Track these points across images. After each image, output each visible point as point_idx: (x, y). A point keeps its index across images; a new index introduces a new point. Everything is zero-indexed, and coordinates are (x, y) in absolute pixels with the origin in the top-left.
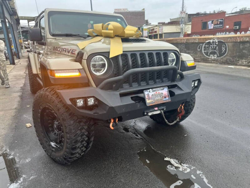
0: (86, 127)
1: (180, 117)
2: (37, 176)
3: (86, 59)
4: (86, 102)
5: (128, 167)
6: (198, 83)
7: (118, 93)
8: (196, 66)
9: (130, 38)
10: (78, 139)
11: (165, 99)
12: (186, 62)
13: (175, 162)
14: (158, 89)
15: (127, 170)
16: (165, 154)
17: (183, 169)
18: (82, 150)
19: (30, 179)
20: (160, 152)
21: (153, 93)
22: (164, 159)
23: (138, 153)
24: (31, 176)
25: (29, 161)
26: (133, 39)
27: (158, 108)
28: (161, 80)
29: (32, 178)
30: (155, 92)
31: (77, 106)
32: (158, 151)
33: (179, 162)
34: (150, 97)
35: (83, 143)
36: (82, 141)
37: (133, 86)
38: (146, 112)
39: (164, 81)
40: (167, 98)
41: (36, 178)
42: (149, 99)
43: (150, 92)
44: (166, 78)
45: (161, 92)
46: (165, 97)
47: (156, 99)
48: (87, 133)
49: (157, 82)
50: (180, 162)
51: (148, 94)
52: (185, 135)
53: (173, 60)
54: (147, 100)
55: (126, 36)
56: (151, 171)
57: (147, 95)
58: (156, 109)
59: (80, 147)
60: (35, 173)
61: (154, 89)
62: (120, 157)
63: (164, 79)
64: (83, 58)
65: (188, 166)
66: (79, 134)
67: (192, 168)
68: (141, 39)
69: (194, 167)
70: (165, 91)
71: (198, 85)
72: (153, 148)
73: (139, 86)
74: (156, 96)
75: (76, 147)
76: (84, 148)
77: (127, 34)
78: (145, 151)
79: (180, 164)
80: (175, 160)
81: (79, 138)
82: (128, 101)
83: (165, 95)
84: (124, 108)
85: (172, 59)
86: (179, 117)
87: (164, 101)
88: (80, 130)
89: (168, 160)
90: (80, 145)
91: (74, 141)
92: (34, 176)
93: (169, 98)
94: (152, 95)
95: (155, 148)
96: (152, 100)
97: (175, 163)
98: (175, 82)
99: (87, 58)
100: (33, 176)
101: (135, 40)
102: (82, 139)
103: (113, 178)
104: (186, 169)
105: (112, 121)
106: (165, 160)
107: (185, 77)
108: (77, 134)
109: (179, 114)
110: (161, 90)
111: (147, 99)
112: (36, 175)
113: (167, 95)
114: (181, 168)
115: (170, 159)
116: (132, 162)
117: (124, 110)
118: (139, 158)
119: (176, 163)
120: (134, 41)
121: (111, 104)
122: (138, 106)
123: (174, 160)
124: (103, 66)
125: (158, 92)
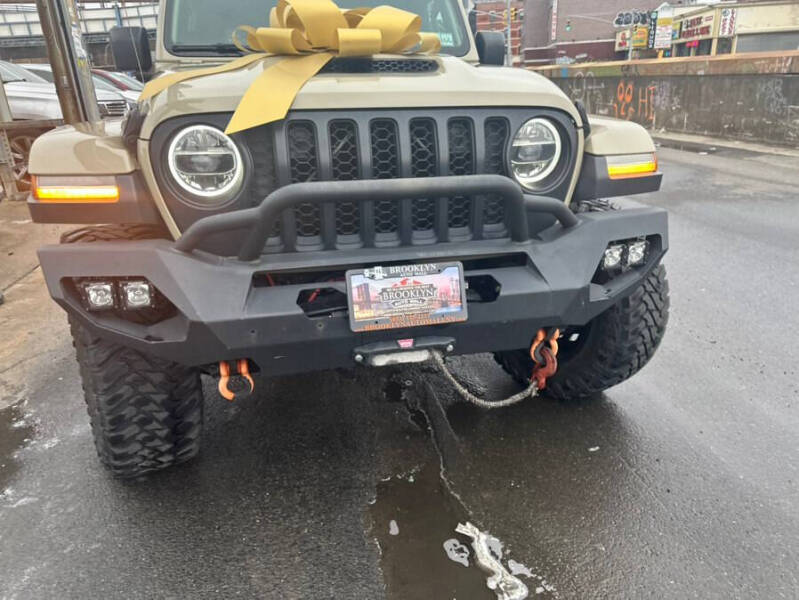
0: (158, 378)
1: (543, 381)
2: (37, 499)
3: (148, 137)
4: (118, 294)
5: (306, 531)
6: (644, 252)
7: (247, 271)
8: (660, 177)
9: (378, 57)
10: (123, 413)
11: (444, 310)
12: (608, 158)
13: (490, 548)
14: (415, 268)
15: (295, 544)
16: (474, 507)
17: (501, 586)
18: (154, 450)
19: (15, 506)
20: (458, 496)
21: (389, 284)
22: (456, 527)
23: (381, 486)
24: (23, 497)
25: (50, 448)
26: (400, 62)
27: (414, 343)
28: (472, 230)
29: (22, 502)
30: (398, 281)
31: (89, 306)
32: (452, 493)
33: (503, 550)
34: (372, 299)
35: (149, 427)
36: (143, 422)
37: (338, 246)
38: (357, 350)
39: (484, 235)
40: (454, 308)
41: (32, 504)
42: (367, 303)
43: (372, 277)
44: (498, 222)
45: (426, 280)
46: (444, 304)
47: (398, 306)
48: (164, 397)
49: (450, 238)
50: (508, 551)
51: (366, 286)
52: (595, 446)
53: (548, 151)
54: (356, 308)
55: (343, 50)
56: (381, 565)
57: (358, 287)
58: (406, 343)
59: (140, 437)
60: (39, 491)
61: (392, 270)
62: (302, 490)
63: (487, 227)
64: (141, 137)
65: (529, 575)
66: (125, 398)
67: (539, 590)
68: (425, 62)
69: (549, 588)
70: (448, 281)
71: (644, 258)
72: (442, 477)
73: (364, 247)
74: (403, 294)
75: (122, 436)
76: (157, 442)
77: (347, 42)
78: (412, 480)
79: (504, 562)
80: (497, 540)
81: (128, 412)
82: (284, 303)
83: (447, 293)
84: (253, 332)
85: (544, 146)
86: (538, 381)
87: (435, 315)
88: (132, 385)
89: (470, 534)
90: (138, 434)
91: (108, 418)
92: (30, 499)
93: (462, 307)
94: (384, 290)
95: (449, 479)
96: (382, 312)
97: (486, 552)
98: (528, 242)
99: (152, 135)
100: (30, 496)
101: (395, 65)
102: (141, 416)
103: (230, 560)
104: (511, 588)
105: (223, 370)
106: (457, 530)
107: (580, 222)
108: (121, 396)
109: (536, 371)
110: (429, 273)
111: (358, 303)
112: (36, 496)
113: (457, 294)
114: (498, 578)
115: (480, 530)
116: (332, 516)
117: (253, 339)
118: (374, 502)
119: (493, 554)
120: (389, 69)
121: (198, 313)
122: (321, 328)
123: (493, 539)
124: (226, 163)
125: (411, 280)
